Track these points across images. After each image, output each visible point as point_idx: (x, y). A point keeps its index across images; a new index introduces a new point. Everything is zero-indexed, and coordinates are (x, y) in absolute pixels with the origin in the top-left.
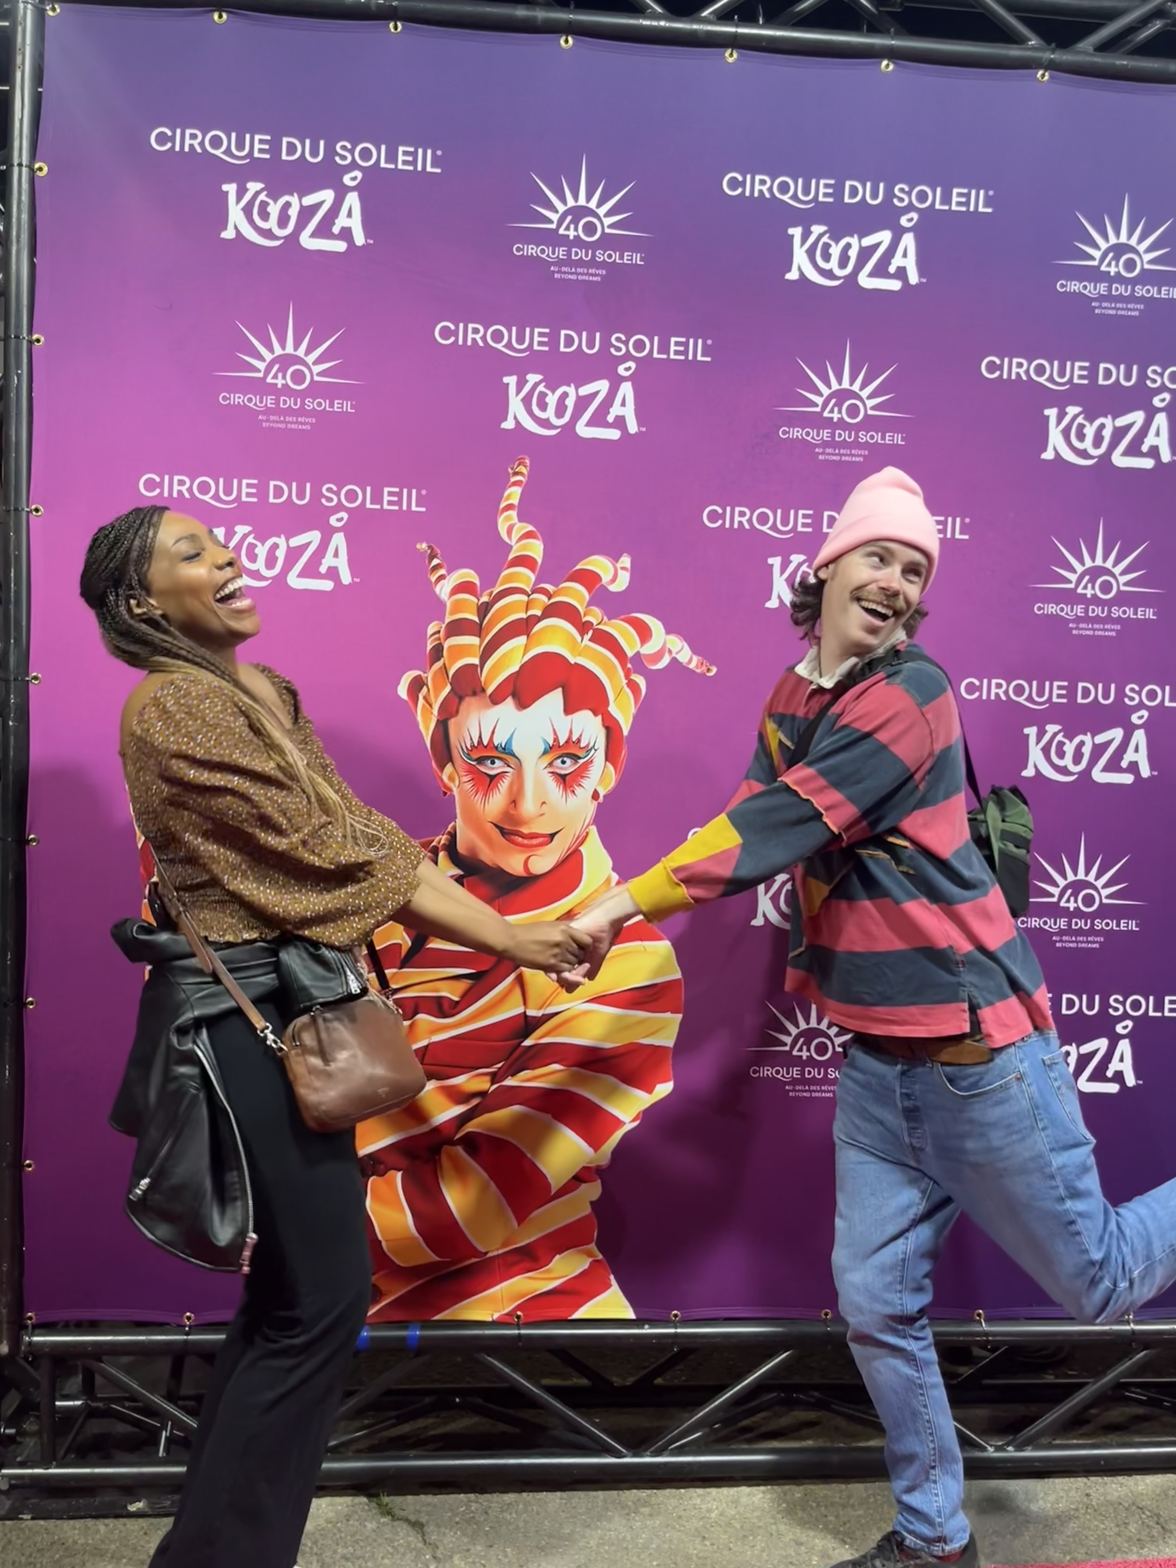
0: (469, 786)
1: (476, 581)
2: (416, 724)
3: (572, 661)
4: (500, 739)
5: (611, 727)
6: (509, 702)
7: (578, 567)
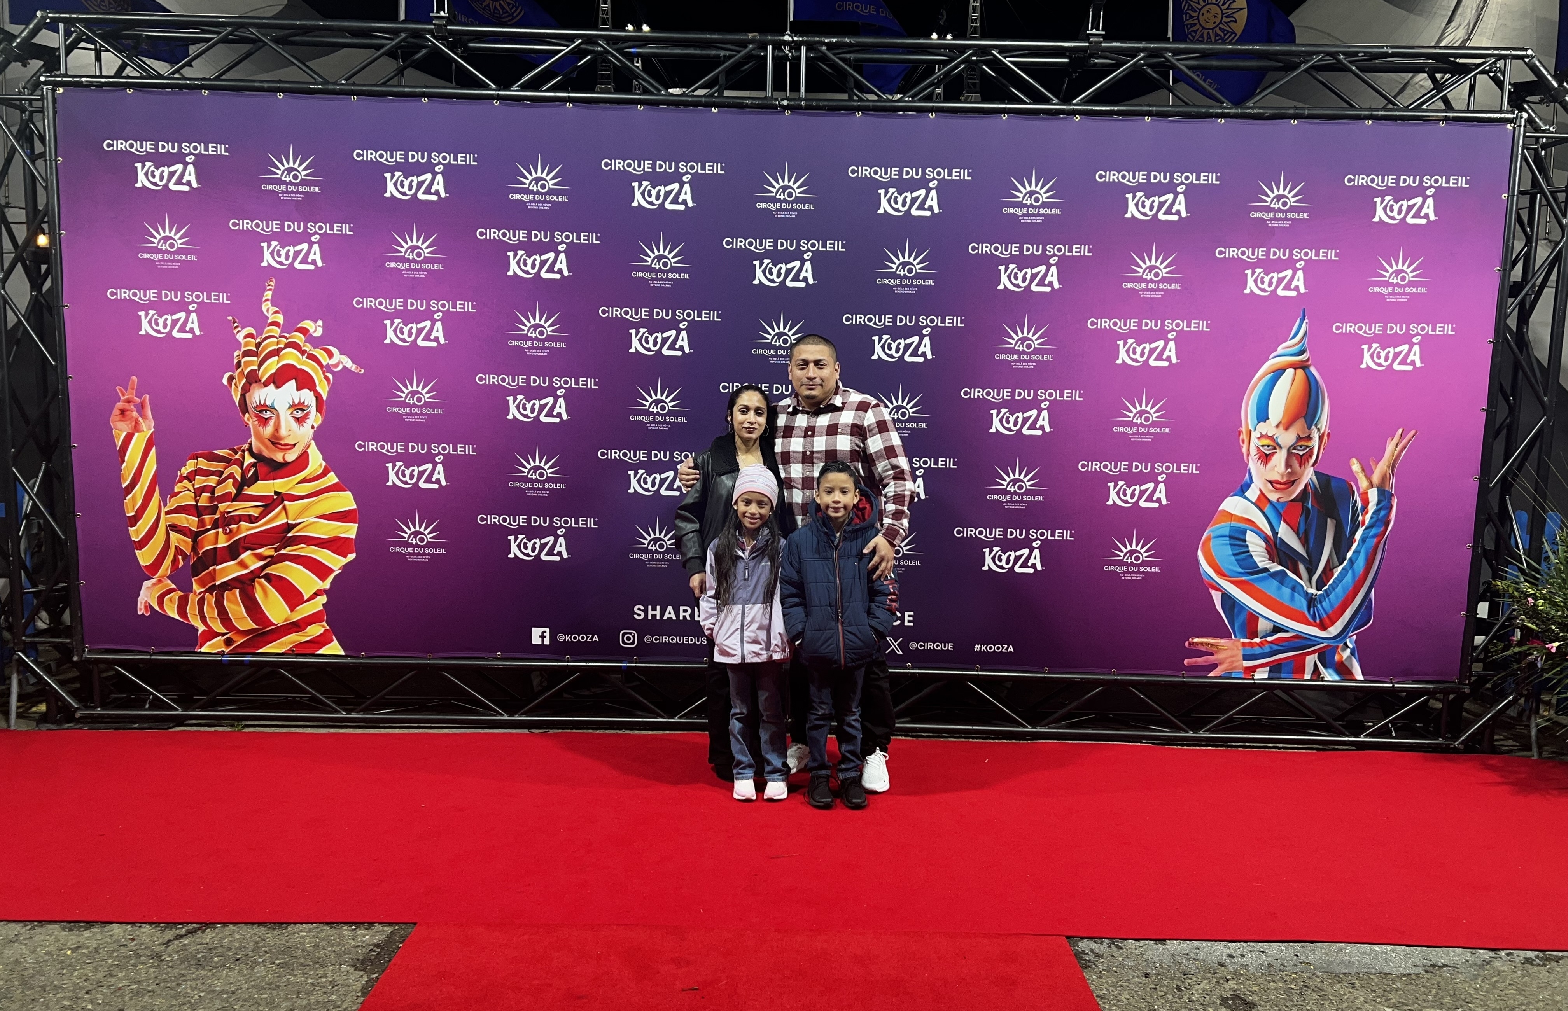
0: (256, 423)
1: (254, 332)
2: (232, 396)
3: (299, 367)
4: (268, 403)
5: (318, 396)
6: (272, 386)
7: (300, 325)
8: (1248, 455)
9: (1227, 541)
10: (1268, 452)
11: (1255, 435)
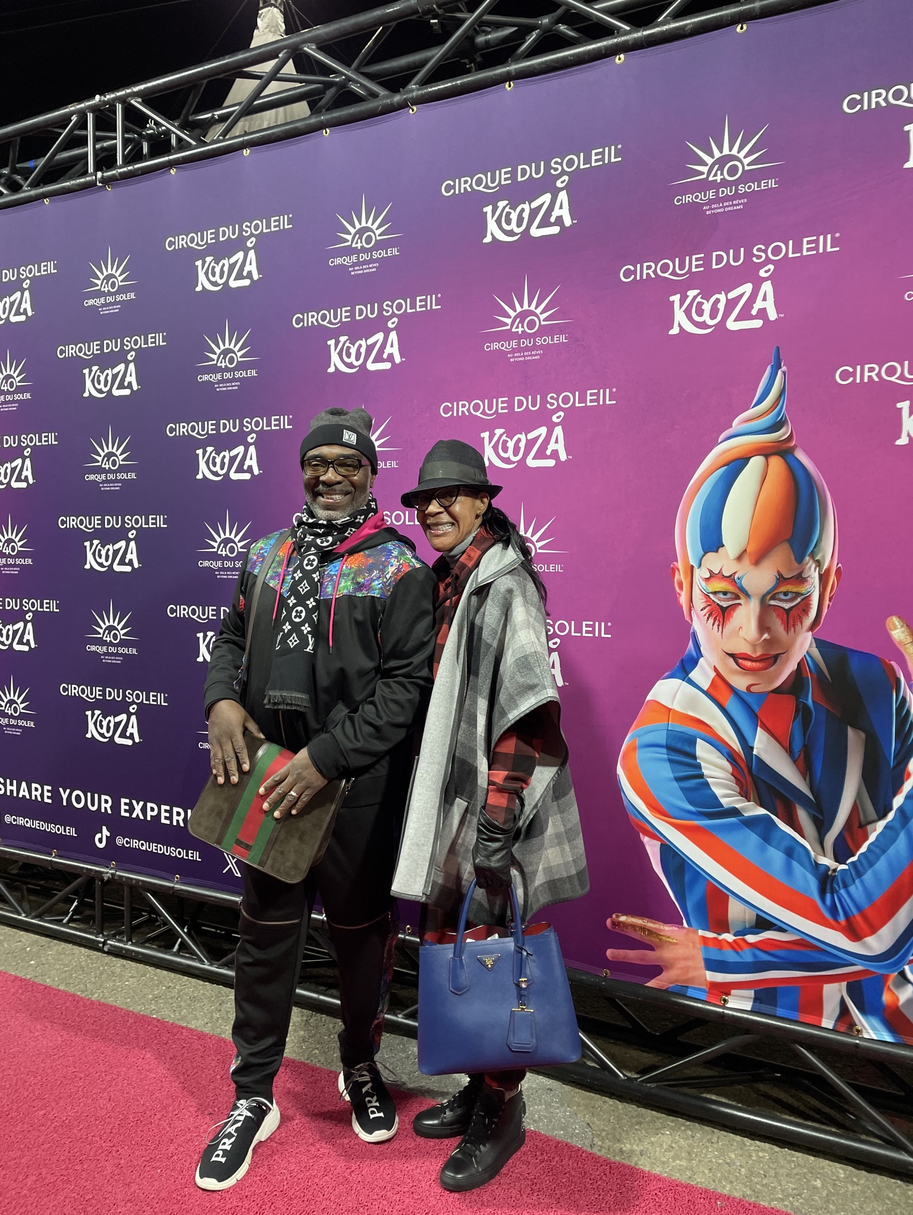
8: (690, 608)
9: (663, 754)
10: (725, 604)
11: (700, 574)
